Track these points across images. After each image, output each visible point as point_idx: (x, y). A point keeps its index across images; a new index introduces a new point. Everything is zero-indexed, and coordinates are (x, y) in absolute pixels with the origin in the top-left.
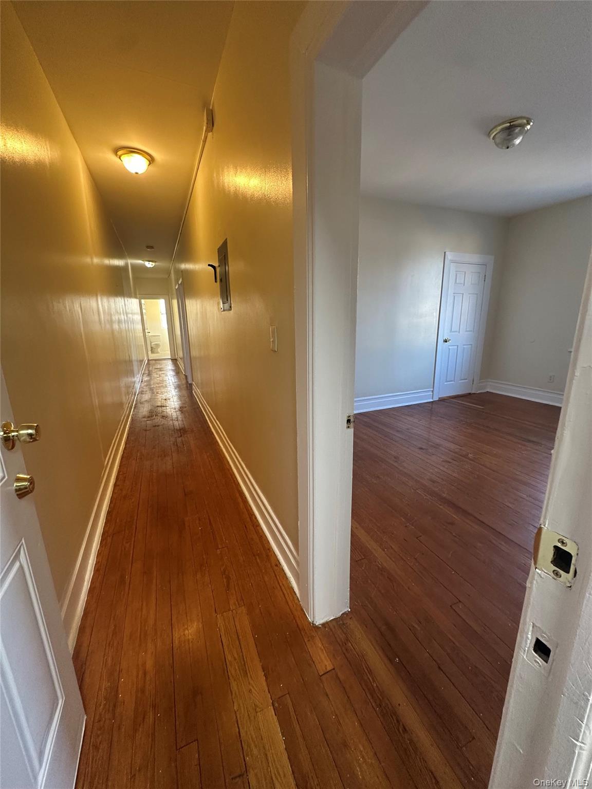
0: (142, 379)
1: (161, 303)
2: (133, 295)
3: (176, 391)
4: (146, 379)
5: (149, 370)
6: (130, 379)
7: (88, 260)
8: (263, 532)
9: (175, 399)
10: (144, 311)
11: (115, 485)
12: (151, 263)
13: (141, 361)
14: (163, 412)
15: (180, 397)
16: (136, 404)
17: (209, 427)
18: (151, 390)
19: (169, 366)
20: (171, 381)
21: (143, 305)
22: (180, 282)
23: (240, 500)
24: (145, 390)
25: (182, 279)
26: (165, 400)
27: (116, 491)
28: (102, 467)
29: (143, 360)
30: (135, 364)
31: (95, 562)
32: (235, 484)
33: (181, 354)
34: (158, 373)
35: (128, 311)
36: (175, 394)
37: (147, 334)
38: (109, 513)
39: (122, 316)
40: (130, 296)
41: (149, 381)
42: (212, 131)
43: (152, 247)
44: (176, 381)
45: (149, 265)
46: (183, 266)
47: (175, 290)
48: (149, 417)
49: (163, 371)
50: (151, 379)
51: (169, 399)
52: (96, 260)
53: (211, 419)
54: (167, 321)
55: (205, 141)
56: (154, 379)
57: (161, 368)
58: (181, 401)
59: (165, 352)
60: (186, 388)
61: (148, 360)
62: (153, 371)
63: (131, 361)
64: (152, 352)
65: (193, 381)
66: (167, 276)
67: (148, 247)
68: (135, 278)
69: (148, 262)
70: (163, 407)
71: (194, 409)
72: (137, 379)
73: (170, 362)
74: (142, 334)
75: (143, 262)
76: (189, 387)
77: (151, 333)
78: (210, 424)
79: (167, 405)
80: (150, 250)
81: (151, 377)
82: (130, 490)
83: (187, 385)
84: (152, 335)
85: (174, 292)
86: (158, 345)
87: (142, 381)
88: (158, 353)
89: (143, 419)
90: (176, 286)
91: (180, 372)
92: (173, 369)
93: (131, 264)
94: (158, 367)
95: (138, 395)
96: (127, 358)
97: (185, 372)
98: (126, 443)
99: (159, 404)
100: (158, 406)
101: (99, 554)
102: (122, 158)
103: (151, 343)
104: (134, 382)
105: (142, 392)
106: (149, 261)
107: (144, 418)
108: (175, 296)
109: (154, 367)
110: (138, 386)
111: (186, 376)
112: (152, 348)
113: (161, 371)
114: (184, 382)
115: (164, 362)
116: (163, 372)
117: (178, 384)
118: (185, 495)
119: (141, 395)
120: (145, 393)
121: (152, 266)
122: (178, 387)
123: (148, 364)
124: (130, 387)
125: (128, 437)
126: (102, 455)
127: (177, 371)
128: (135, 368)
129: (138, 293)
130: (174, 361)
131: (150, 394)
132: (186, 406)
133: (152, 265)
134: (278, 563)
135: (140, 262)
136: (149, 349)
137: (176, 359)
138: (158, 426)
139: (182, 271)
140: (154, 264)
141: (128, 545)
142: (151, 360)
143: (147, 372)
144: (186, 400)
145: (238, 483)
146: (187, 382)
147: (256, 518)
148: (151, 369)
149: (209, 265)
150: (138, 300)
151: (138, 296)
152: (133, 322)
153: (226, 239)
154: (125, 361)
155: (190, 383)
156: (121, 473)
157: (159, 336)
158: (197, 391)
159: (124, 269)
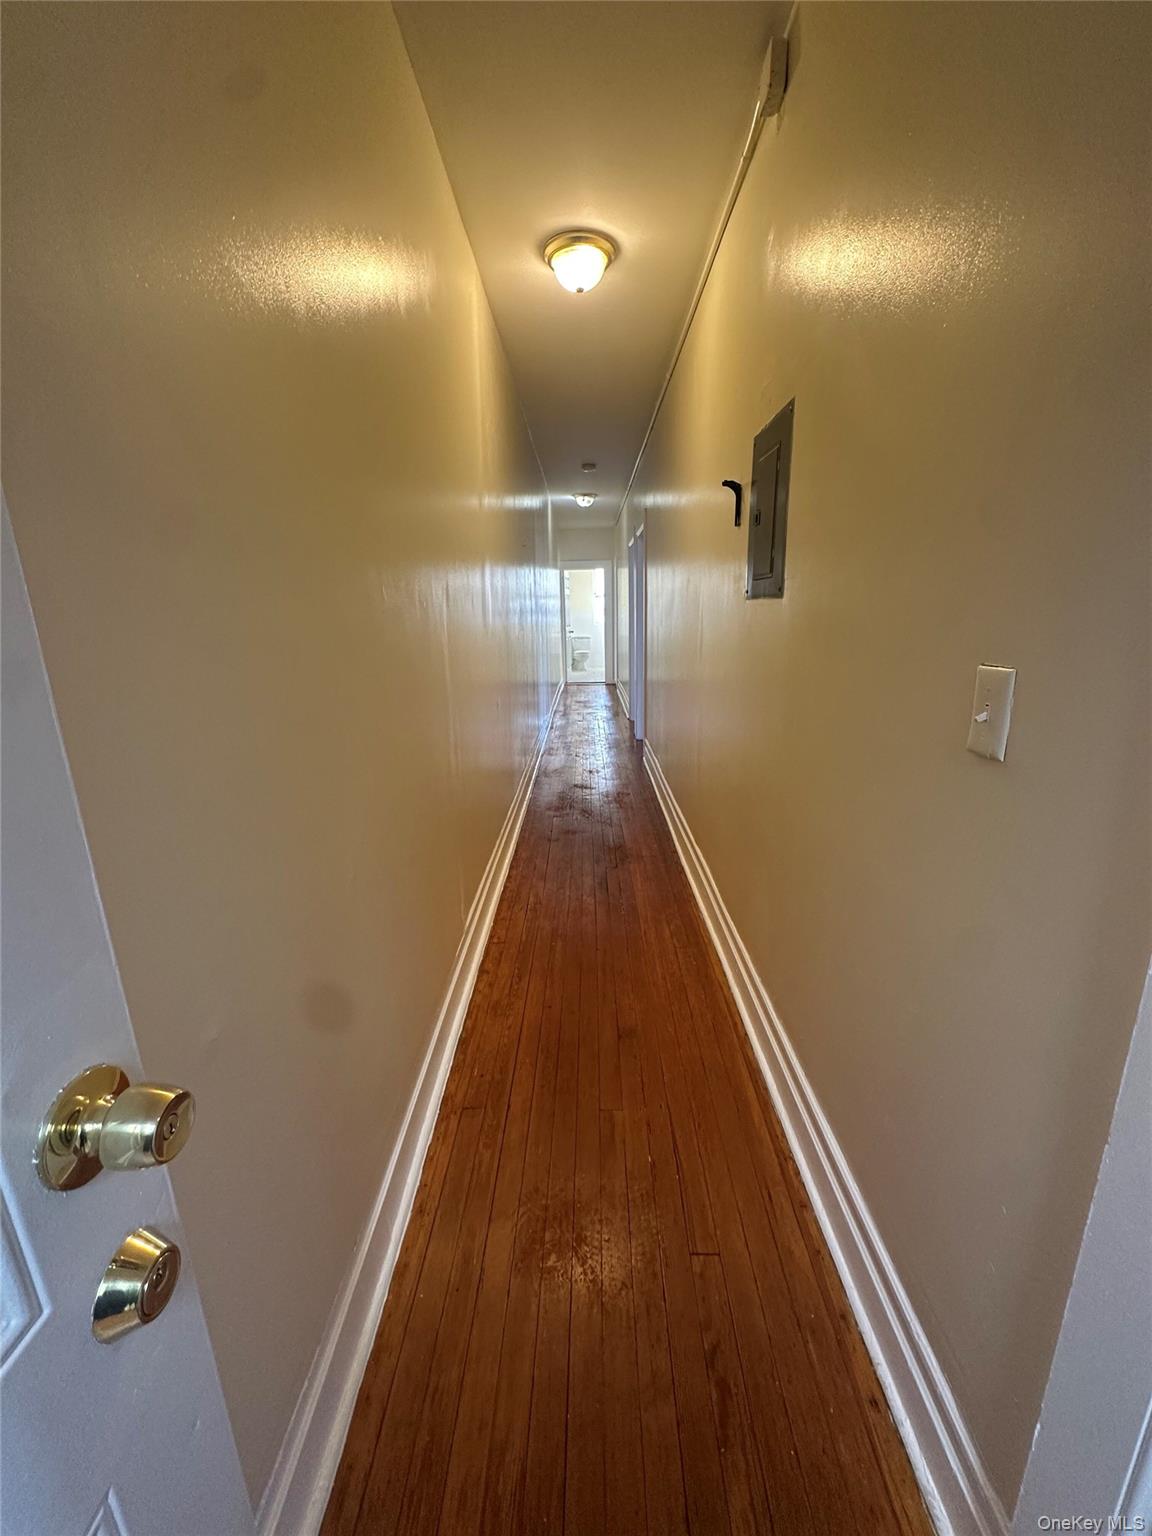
0: (552, 723)
1: (598, 575)
2: (551, 561)
3: (612, 753)
4: (559, 722)
5: (565, 705)
6: (532, 721)
7: (474, 502)
8: (821, 1234)
9: (608, 772)
10: (567, 592)
11: (482, 971)
12: (587, 498)
13: (555, 685)
14: (584, 800)
15: (619, 769)
16: (537, 777)
17: (676, 852)
18: (567, 746)
19: (601, 698)
20: (602, 731)
21: (565, 581)
22: (638, 534)
23: (751, 1093)
24: (555, 746)
25: (645, 527)
26: (591, 772)
27: (481, 987)
28: (459, 931)
29: (556, 685)
30: (543, 690)
31: (418, 1184)
32: (738, 1037)
33: (625, 675)
34: (581, 711)
35: (539, 594)
36: (609, 760)
37: (568, 635)
38: (463, 1043)
39: (528, 602)
40: (545, 564)
41: (563, 728)
42: (779, 111)
43: (593, 466)
44: (611, 731)
45: (584, 502)
46: (651, 500)
47: (625, 548)
48: (557, 809)
49: (590, 707)
50: (568, 723)
51: (598, 772)
52: (490, 501)
53: (679, 830)
54: (605, 609)
55: (749, 159)
56: (573, 723)
57: (588, 701)
58: (620, 778)
59: (596, 669)
60: (631, 748)
61: (566, 684)
62: (573, 707)
63: (535, 686)
64: (574, 668)
65: (646, 736)
66: (612, 523)
67: (585, 466)
68: (557, 530)
69: (581, 498)
70: (586, 788)
71: (645, 800)
72: (544, 720)
73: (603, 690)
74: (560, 635)
75: (573, 498)
76: (636, 748)
77: (575, 631)
78: (677, 844)
79: (594, 786)
80: (587, 469)
81: (568, 719)
82: (507, 991)
83: (632, 742)
84: (577, 636)
85: (625, 554)
86: (584, 656)
87: (552, 728)
88: (583, 669)
89: (548, 813)
90: (629, 541)
91: (621, 714)
92: (609, 704)
93: (552, 503)
94: (582, 699)
95: (542, 756)
96: (530, 680)
97: (630, 713)
98: (512, 867)
99: (578, 780)
100: (576, 786)
101: (430, 1160)
102: (554, 262)
103: (573, 651)
104: (539, 729)
105: (549, 751)
106: (585, 495)
107: (549, 809)
108: (625, 561)
109: (575, 699)
110: (544, 736)
111: (632, 723)
112: (574, 660)
113: (585, 706)
114: (627, 734)
115: (593, 688)
116: (590, 710)
117: (615, 739)
118: (619, 1037)
119: (549, 757)
120: (554, 752)
121: (588, 505)
122: (615, 745)
123: (566, 691)
124: (529, 737)
125: (516, 851)
126: (463, 906)
127: (616, 711)
128: (543, 697)
129: (559, 558)
130: (611, 687)
131: (563, 756)
132: (630, 791)
133: (589, 502)
134: (878, 1396)
135: (570, 497)
136: (570, 662)
137: (614, 685)
138: (574, 833)
139: (646, 509)
140: (592, 500)
141: (487, 1155)
142: (572, 684)
143: (561, 708)
144: (630, 776)
145: (746, 1034)
146: (633, 736)
147: (798, 1173)
148: (568, 702)
149: (726, 483)
150: (558, 572)
151: (559, 563)
152: (546, 612)
153: (792, 403)
154: (526, 685)
155: (638, 737)
156: (495, 940)
157: (588, 638)
158: (653, 762)
159: (540, 513)
